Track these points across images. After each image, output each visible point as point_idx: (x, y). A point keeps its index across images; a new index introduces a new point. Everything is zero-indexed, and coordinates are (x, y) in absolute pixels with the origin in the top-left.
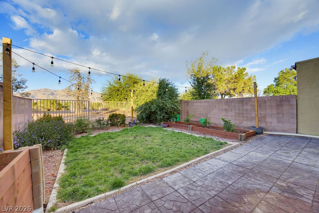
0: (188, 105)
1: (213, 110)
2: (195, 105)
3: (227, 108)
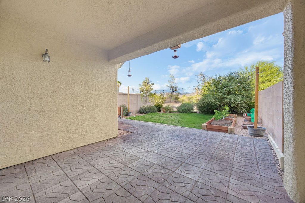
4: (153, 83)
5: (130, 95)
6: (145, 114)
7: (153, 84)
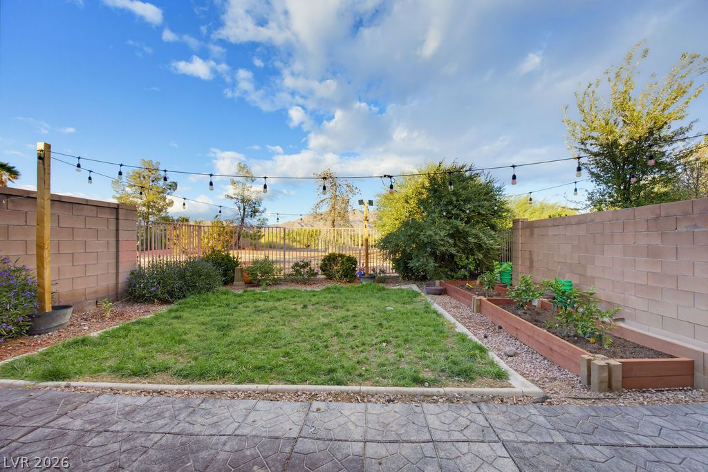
0: (532, 233)
1: (603, 252)
2: (550, 233)
3: (659, 242)
4: (176, 184)
5: (58, 201)
6: (164, 302)
7: (174, 186)
